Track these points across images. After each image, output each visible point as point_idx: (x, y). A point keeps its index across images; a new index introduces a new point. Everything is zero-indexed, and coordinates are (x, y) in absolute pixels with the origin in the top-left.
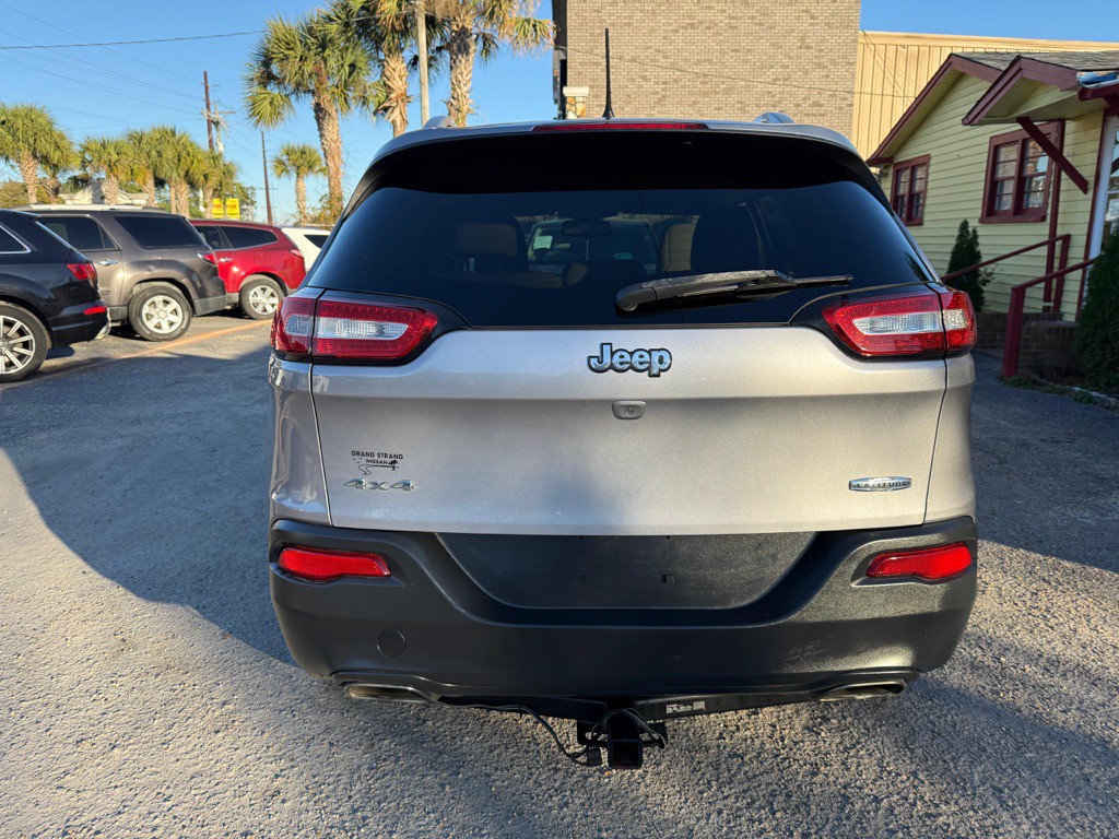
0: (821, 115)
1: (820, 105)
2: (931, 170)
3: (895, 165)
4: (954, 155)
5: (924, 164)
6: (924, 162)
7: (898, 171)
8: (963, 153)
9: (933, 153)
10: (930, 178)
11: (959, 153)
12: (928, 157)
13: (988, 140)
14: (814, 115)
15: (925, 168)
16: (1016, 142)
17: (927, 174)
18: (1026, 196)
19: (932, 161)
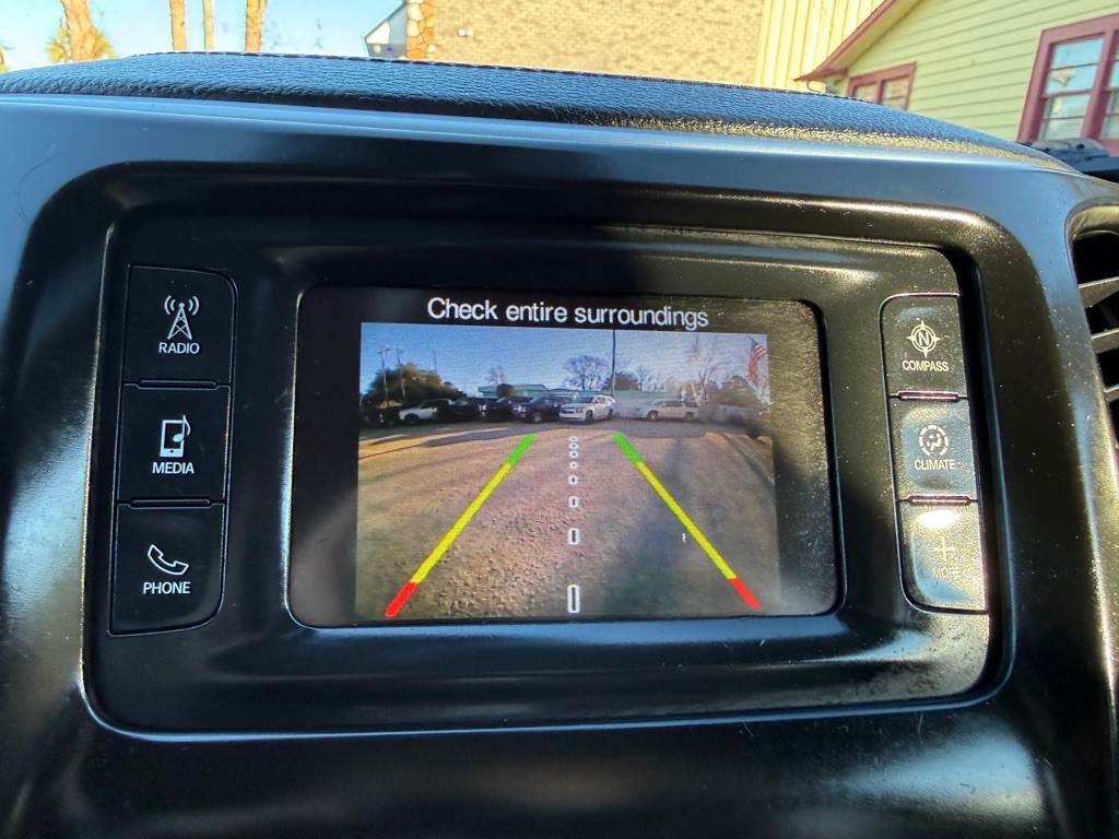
0: (725, 23)
1: (724, 11)
2: (917, 83)
3: (852, 79)
4: (967, 61)
5: (905, 76)
6: (907, 72)
7: (856, 88)
8: (980, 58)
9: (921, 60)
10: (914, 96)
11: (974, 57)
12: (914, 66)
13: (1038, 35)
14: (717, 23)
15: (905, 83)
16: (1101, 34)
17: (910, 89)
18: (1106, 120)
19: (919, 72)
